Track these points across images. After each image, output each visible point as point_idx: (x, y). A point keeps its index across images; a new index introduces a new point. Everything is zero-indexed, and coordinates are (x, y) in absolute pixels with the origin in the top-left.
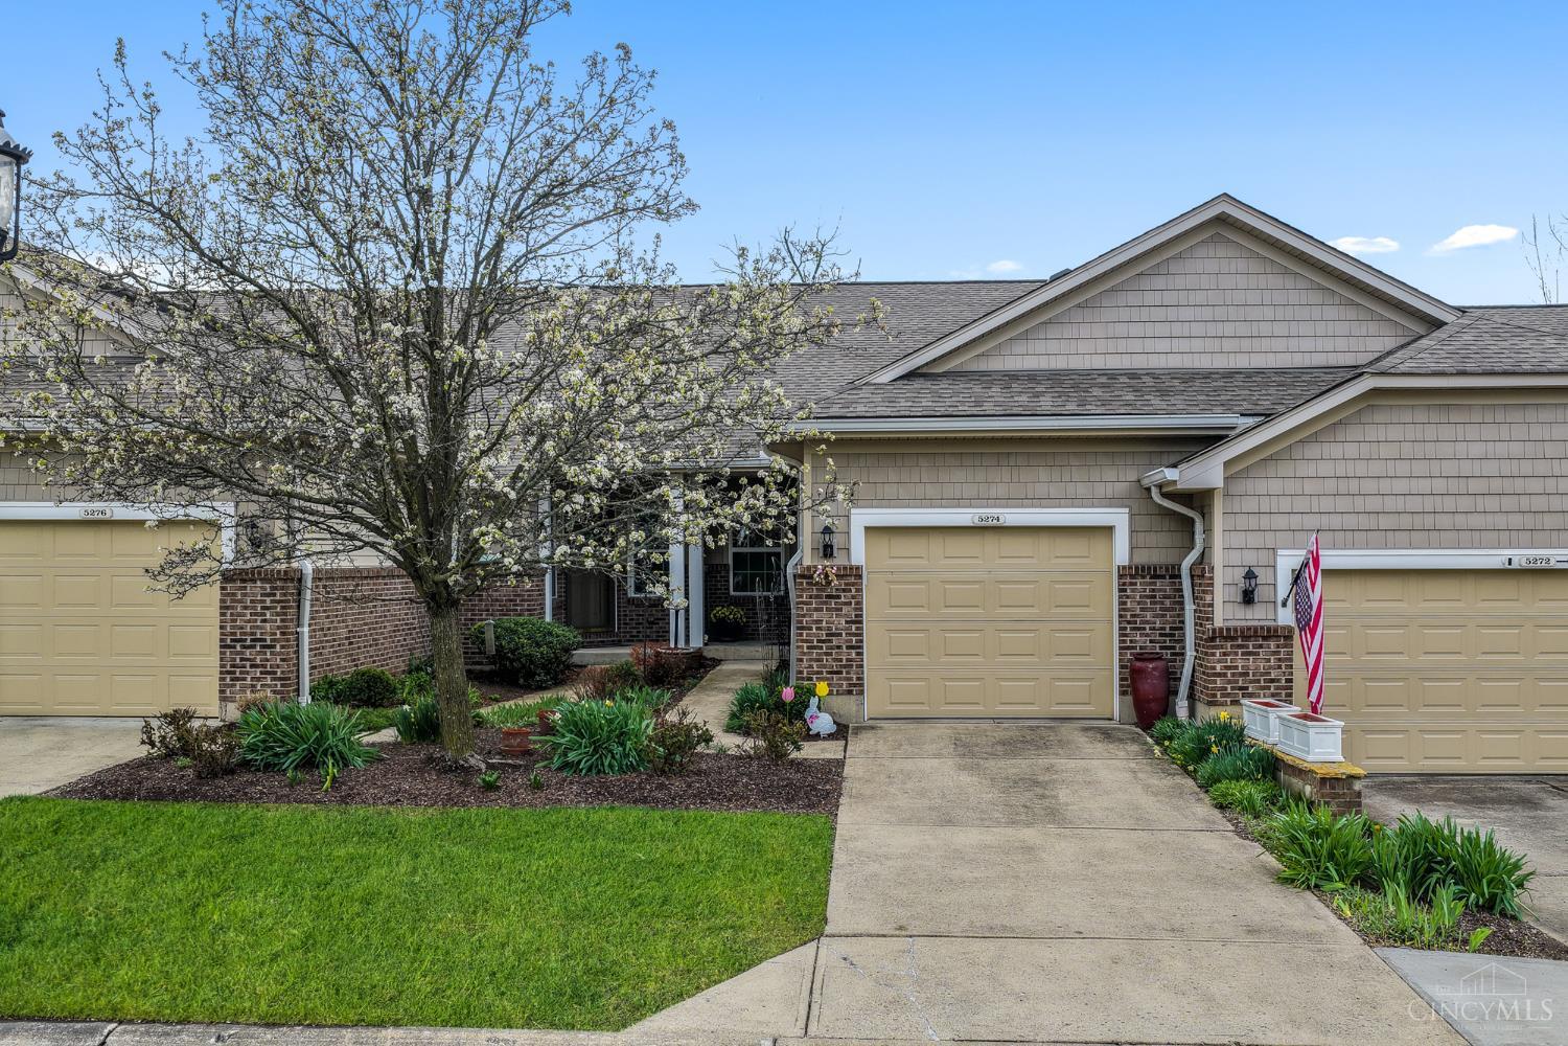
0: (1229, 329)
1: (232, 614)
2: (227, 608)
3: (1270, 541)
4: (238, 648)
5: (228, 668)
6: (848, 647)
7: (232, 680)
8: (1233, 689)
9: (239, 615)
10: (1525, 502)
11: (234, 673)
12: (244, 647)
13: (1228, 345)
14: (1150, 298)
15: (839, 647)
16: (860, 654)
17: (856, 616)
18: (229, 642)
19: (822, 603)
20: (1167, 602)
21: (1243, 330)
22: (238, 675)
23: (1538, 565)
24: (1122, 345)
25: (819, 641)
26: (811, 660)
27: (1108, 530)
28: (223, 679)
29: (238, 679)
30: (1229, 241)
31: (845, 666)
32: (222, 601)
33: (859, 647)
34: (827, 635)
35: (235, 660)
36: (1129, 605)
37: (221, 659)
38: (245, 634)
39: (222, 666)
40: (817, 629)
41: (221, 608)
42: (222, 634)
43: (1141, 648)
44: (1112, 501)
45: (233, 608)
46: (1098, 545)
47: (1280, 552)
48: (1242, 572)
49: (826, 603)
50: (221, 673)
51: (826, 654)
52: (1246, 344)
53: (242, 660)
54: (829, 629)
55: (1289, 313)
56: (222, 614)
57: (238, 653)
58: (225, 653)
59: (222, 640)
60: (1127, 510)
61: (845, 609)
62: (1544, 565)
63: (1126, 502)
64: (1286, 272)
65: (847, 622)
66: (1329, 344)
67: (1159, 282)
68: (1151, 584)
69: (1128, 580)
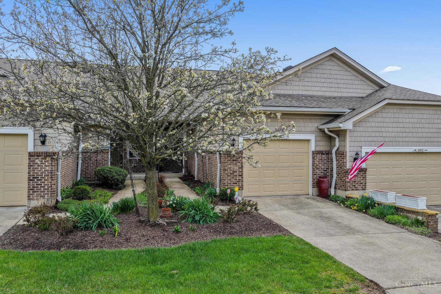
0: (333, 85)
1: (33, 168)
2: (31, 166)
3: (360, 144)
4: (36, 181)
5: (31, 188)
6: (239, 176)
7: (33, 192)
8: (352, 186)
9: (36, 168)
10: (418, 135)
11: (34, 189)
12: (38, 180)
13: (333, 90)
14: (314, 75)
15: (236, 176)
16: (242, 178)
17: (241, 166)
18: (32, 178)
19: (231, 162)
20: (325, 161)
21: (336, 86)
22: (35, 190)
23: (421, 151)
24: (307, 88)
25: (230, 174)
26: (228, 180)
27: (308, 141)
28: (29, 192)
29: (35, 192)
30: (333, 61)
31: (238, 182)
32: (29, 163)
33: (241, 176)
34: (233, 172)
35: (34, 185)
36: (315, 162)
37: (29, 185)
38: (38, 175)
39: (29, 187)
40: (230, 170)
41: (29, 166)
42: (29, 175)
43: (318, 174)
44: (310, 132)
45: (33, 166)
46: (305, 144)
47: (363, 147)
48: (355, 153)
49: (233, 162)
50: (28, 190)
51: (233, 178)
52: (337, 90)
53: (37, 185)
54: (233, 170)
55: (347, 82)
56: (29, 168)
57: (35, 182)
58: (30, 182)
59: (29, 178)
60: (314, 135)
61: (238, 164)
62: (422, 151)
63: (314, 133)
64: (347, 71)
65: (239, 168)
66: (356, 91)
67: (316, 71)
68: (321, 156)
69: (315, 155)
